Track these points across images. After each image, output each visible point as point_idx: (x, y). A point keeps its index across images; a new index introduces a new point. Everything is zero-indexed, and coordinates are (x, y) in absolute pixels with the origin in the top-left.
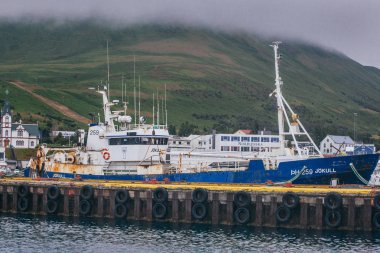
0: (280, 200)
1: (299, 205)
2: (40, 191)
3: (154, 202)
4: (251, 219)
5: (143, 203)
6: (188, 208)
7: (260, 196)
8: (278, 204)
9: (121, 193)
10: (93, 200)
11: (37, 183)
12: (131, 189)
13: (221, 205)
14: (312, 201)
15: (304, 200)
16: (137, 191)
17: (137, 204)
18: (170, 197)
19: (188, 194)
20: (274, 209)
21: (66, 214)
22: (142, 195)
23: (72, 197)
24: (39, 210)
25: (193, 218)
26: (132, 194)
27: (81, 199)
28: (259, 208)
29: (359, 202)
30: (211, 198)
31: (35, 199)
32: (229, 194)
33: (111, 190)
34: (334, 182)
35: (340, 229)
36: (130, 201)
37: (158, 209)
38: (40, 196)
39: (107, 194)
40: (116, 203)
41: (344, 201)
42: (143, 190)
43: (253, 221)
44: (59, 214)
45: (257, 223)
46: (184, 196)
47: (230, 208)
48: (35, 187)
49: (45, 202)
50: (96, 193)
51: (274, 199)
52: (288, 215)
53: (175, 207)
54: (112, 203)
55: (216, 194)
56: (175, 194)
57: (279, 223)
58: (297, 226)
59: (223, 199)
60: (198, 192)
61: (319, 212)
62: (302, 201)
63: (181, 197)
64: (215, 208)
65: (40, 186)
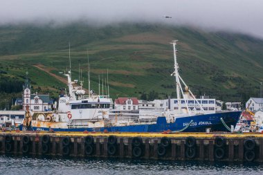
0: (159, 142)
1: (170, 145)
2: (19, 139)
3: (86, 144)
4: (143, 154)
5: (79, 145)
6: (106, 148)
7: (148, 139)
8: (159, 144)
9: (66, 139)
10: (50, 144)
11: (17, 134)
12: (72, 137)
13: (125, 146)
14: (178, 142)
15: (174, 142)
16: (76, 138)
17: (76, 146)
18: (95, 141)
19: (105, 139)
20: (156, 148)
21: (34, 153)
22: (79, 140)
23: (38, 142)
24: (18, 151)
25: (109, 154)
26: (73, 140)
27: (42, 143)
28: (147, 147)
29: (206, 143)
30: (119, 142)
31: (16, 144)
32: (130, 139)
33: (60, 138)
34: (208, 130)
35: (195, 159)
36: (71, 144)
37: (87, 149)
38: (19, 142)
39: (58, 140)
40: (63, 145)
41: (197, 141)
42: (79, 137)
43: (144, 155)
44: (30, 153)
45: (146, 157)
46: (103, 141)
47: (130, 148)
48: (16, 137)
49: (22, 145)
50: (51, 140)
51: (156, 141)
52: (164, 151)
53: (98, 147)
54: (61, 145)
55: (122, 139)
56: (98, 139)
57: (159, 156)
58: (170, 158)
59: (126, 142)
60: (111, 137)
61: (183, 149)
62: (172, 142)
63: (101, 141)
64: (121, 148)
65: (18, 136)
